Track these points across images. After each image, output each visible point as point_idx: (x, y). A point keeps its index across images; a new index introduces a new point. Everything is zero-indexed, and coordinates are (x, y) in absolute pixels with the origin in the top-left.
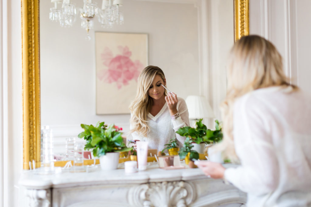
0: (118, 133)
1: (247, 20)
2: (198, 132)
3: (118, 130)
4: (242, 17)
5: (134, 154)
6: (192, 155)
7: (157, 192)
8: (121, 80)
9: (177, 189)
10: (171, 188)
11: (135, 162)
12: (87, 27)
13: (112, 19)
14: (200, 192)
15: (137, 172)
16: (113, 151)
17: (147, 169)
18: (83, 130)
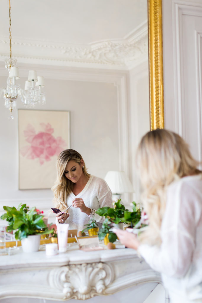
0: (40, 216)
1: (162, 106)
2: (116, 213)
3: (39, 213)
4: (158, 103)
5: (54, 237)
6: (110, 236)
7: (77, 274)
8: (43, 156)
9: (96, 270)
10: (90, 269)
11: (56, 245)
12: (10, 107)
13: (34, 100)
14: (118, 273)
15: (58, 254)
16: (34, 234)
17: (68, 251)
18: (6, 212)
